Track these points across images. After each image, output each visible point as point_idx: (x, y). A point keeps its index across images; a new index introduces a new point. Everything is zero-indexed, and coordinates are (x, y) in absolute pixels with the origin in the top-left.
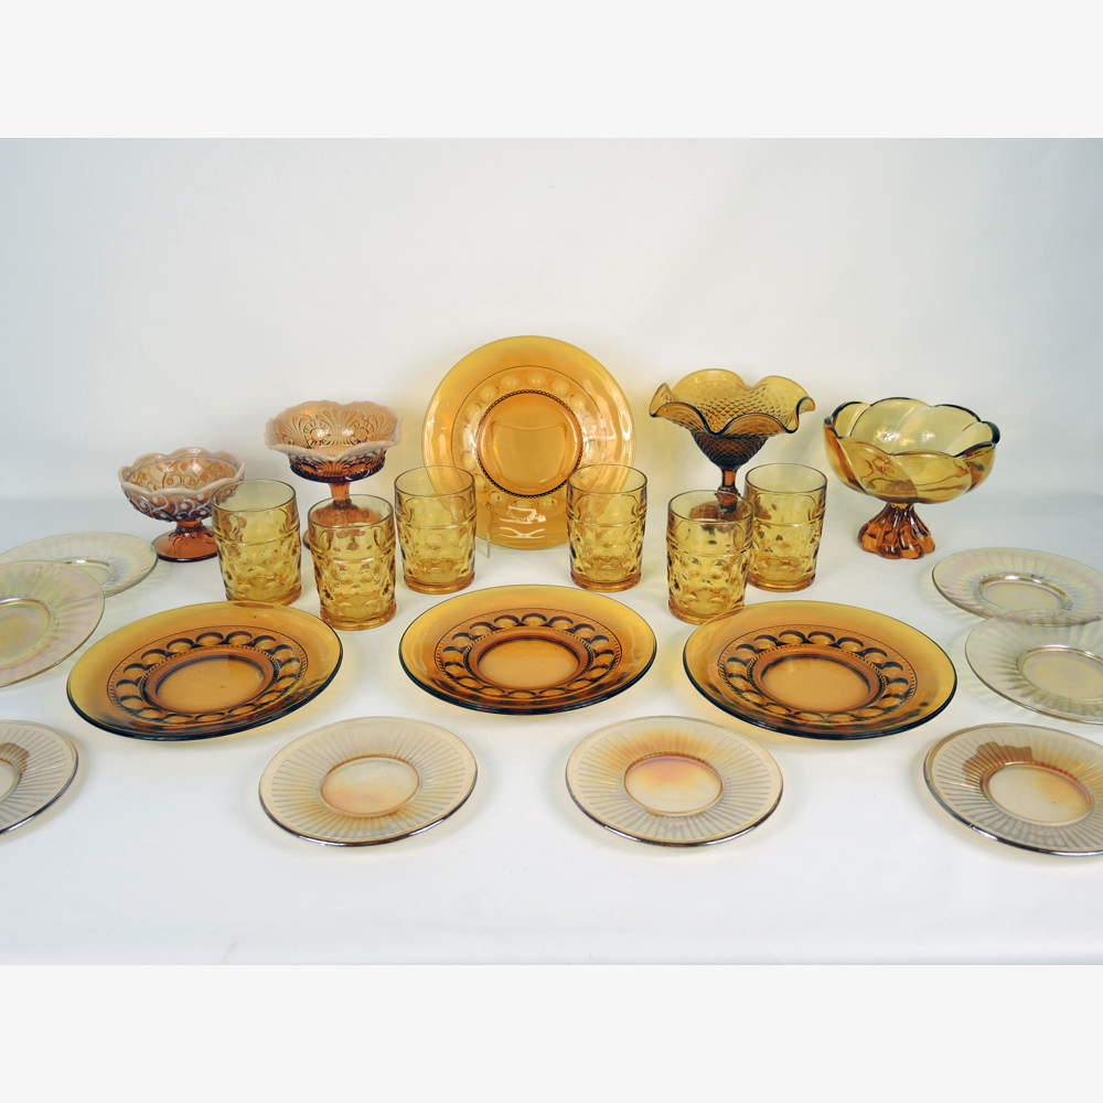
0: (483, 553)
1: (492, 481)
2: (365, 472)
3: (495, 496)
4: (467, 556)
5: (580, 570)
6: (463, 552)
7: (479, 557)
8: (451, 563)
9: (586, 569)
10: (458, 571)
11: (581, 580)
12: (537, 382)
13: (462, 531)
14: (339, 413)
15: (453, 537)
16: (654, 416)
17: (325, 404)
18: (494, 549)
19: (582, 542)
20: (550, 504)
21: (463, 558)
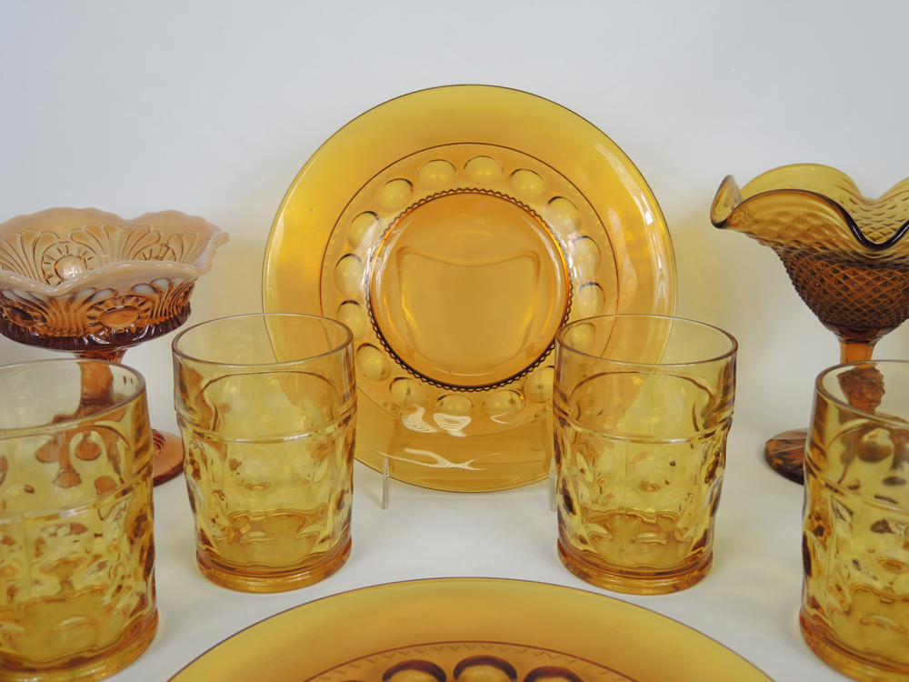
0: (374, 498)
1: (396, 357)
2: (139, 330)
3: (401, 387)
4: (332, 506)
5: (583, 541)
6: (324, 494)
7: (362, 507)
8: (298, 519)
9: (596, 538)
10: (312, 537)
11: (581, 562)
12: (485, 172)
13: (322, 451)
14: (119, 232)
15: (301, 461)
16: (720, 225)
17: (92, 214)
18: (397, 491)
19: (589, 477)
20: (507, 404)
21: (324, 510)
